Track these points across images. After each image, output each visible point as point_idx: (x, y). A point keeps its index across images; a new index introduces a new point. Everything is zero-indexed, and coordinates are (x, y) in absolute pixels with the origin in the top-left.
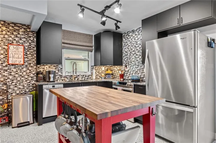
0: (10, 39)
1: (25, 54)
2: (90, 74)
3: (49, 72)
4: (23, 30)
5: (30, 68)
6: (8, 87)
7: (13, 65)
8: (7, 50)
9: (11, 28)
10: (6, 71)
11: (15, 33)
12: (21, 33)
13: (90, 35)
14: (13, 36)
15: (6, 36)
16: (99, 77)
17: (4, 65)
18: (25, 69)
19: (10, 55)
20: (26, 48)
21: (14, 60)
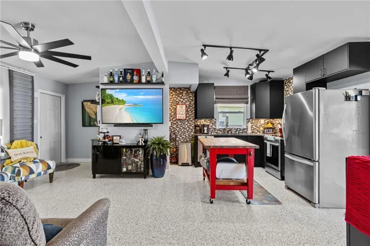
0: (178, 100)
1: (187, 111)
2: (246, 128)
3: (204, 126)
4: (185, 92)
5: (190, 122)
6: (176, 136)
7: (179, 120)
8: (176, 109)
9: (178, 92)
10: (175, 124)
11: (180, 96)
12: (184, 95)
13: (245, 86)
14: (179, 98)
15: (175, 99)
16: (256, 132)
17: (174, 120)
18: (186, 123)
19: (178, 113)
20: (188, 106)
21: (180, 116)
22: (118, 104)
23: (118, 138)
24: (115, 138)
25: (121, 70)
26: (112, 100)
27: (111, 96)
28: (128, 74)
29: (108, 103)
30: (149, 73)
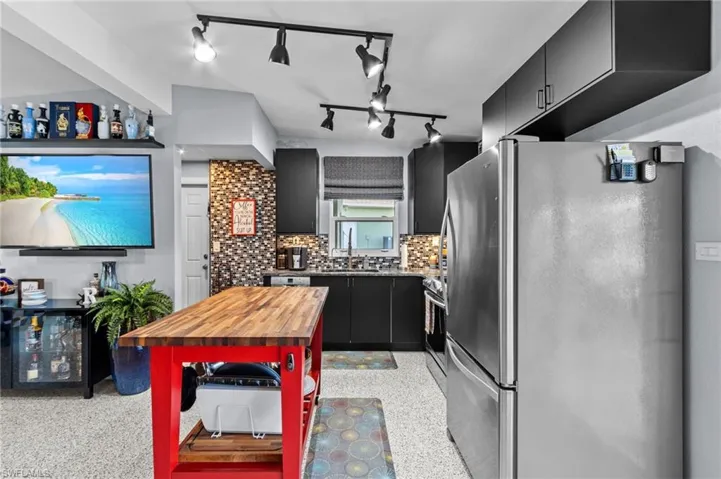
0: (236, 190)
1: (258, 216)
2: (397, 255)
3: (293, 251)
4: (254, 171)
5: (266, 242)
6: (232, 276)
7: (239, 236)
8: (231, 212)
9: (237, 170)
10: (230, 246)
11: (242, 179)
12: (251, 178)
14: (239, 185)
15: (230, 186)
16: (421, 264)
17: (227, 236)
18: (257, 244)
19: (236, 219)
20: (260, 203)
21: (241, 227)
22: (38, 195)
23: (36, 284)
24: (24, 285)
25: (43, 106)
26: (23, 184)
27: (20, 174)
28: (62, 116)
29: (13, 192)
30: (117, 113)
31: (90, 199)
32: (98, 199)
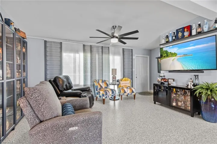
22: (172, 57)
23: (172, 80)
24: (169, 80)
25: (174, 31)
26: (167, 54)
27: (166, 52)
28: (180, 33)
29: (165, 57)
30: (200, 25)
31: (189, 55)
32: (192, 55)
